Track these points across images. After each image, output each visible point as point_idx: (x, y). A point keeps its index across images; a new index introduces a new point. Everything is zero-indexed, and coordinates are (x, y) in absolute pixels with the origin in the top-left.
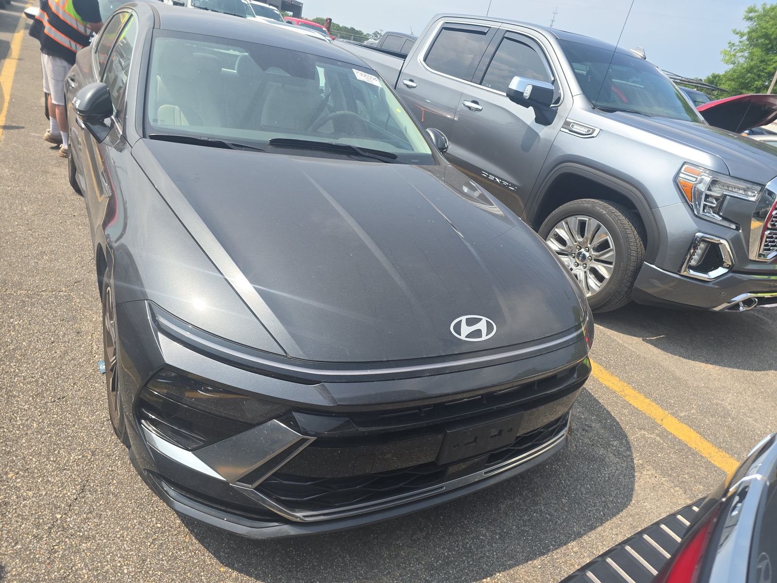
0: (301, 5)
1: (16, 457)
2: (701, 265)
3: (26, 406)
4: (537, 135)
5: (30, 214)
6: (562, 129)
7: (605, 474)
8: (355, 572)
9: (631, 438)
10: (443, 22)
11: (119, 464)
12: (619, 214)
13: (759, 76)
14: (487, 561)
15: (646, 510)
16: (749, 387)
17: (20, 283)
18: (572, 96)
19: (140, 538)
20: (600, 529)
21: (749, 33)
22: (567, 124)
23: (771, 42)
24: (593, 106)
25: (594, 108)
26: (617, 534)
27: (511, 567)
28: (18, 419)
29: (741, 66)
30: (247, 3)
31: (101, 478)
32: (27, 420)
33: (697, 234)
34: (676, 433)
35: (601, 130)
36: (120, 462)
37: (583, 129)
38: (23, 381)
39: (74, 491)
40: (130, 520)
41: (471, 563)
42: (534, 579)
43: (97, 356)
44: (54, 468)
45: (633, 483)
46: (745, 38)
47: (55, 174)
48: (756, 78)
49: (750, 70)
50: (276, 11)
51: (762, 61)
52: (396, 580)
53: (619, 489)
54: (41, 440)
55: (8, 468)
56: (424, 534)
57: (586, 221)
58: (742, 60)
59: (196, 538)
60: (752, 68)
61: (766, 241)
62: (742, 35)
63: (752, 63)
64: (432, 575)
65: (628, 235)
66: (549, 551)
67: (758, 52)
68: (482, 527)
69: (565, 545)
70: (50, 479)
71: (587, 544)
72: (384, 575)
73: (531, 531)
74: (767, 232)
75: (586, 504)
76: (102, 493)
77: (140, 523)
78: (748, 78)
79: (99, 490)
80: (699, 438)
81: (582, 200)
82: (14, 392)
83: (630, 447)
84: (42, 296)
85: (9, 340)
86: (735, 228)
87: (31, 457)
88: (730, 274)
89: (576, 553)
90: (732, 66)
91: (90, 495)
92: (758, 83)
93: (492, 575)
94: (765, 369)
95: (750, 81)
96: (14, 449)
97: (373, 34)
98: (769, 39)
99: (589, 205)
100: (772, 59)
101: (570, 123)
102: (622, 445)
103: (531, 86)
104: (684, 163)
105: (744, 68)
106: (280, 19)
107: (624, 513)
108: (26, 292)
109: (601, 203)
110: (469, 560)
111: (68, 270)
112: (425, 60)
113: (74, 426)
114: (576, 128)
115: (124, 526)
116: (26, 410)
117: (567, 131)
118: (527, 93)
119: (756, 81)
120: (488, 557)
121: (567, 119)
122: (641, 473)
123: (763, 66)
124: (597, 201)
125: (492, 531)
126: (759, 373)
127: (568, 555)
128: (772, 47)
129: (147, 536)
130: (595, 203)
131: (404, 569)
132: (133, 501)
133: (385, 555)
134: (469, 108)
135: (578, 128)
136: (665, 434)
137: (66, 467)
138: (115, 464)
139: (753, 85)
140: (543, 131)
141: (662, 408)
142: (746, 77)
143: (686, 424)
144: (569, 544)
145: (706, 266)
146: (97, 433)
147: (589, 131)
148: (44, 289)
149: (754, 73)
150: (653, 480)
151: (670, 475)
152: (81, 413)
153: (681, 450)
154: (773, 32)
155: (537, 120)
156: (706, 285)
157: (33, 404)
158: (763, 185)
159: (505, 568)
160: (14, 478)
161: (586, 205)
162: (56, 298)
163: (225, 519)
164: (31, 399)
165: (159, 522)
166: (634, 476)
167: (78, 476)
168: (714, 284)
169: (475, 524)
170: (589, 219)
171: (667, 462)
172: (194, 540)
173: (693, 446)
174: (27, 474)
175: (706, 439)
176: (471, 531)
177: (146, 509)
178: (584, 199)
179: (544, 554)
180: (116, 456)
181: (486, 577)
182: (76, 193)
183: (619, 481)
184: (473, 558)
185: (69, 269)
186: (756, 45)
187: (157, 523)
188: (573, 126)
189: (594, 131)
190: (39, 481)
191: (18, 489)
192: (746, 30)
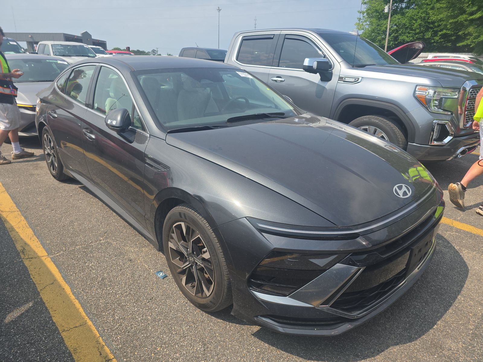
0: (105, 43)
1: (154, 338)
2: (439, 137)
3: (136, 309)
4: (324, 88)
5: (44, 201)
6: (339, 82)
7: (448, 258)
8: (372, 343)
9: (445, 237)
10: (242, 36)
11: (212, 325)
12: (386, 120)
13: (379, 33)
14: (428, 317)
15: (477, 270)
16: (477, 197)
17: (74, 242)
18: (339, 63)
19: (254, 360)
20: (465, 286)
21: (367, 11)
22: (341, 79)
23: (380, 14)
24: (352, 66)
25: (353, 67)
26: (474, 286)
27: (441, 317)
28: (137, 317)
29: (368, 30)
30: (88, 47)
31: (208, 335)
32: (142, 316)
33: (434, 122)
34: (463, 229)
35: (362, 77)
36: (211, 323)
37: (351, 79)
38: (122, 296)
39: (200, 346)
40: (242, 352)
41: (422, 321)
42: (455, 319)
43: (151, 270)
44: (179, 337)
45: (462, 259)
46: (365, 14)
47: (38, 175)
48: (378, 35)
49: (373, 31)
50: (101, 49)
51: (378, 25)
52: (395, 340)
53: (459, 264)
54: (160, 324)
55: (154, 345)
56: (390, 313)
57: (367, 128)
58: (367, 27)
59: (282, 350)
60: (374, 30)
61: (466, 118)
62: (363, 13)
63: (373, 27)
64: (409, 333)
65: (395, 131)
66: (451, 303)
67: (374, 20)
68: (414, 302)
69: (456, 298)
70: (182, 344)
71: (465, 295)
72: (387, 340)
73: (437, 297)
74: (466, 112)
75: (451, 276)
76: (216, 343)
77: (248, 352)
78: (373, 36)
79: (213, 341)
80: (474, 228)
81: (361, 117)
82: (123, 303)
83: (448, 242)
84: (92, 246)
85: (95, 276)
86: (450, 114)
87: (162, 336)
88: (454, 139)
89: (464, 300)
90: (363, 31)
91: (210, 346)
92: (379, 38)
93: (436, 324)
94: (477, 186)
95: (375, 37)
96: (149, 334)
97: (152, 51)
98: (379, 12)
99: (367, 119)
100: (383, 23)
101: (343, 77)
102: (444, 241)
103: (316, 62)
104: (417, 86)
105: (369, 31)
106: (105, 53)
107: (469, 275)
108: (81, 246)
109: (374, 117)
110: (420, 320)
111: (95, 228)
112: (237, 60)
113: (171, 311)
114: (347, 79)
115: (241, 356)
116: (138, 311)
117: (342, 82)
118: (315, 66)
119: (377, 36)
120: (427, 315)
121: (340, 76)
122: (463, 253)
123: (379, 27)
124: (371, 116)
125: (420, 302)
126: (477, 188)
127: (461, 303)
128: (381, 17)
129: (257, 358)
130: (370, 117)
131: (394, 334)
132: (235, 342)
133: (380, 330)
134: (276, 81)
135: (348, 79)
136: (458, 231)
137: (185, 335)
138: (209, 325)
139: (377, 39)
140: (328, 85)
141: (448, 218)
142: (372, 36)
143: (464, 223)
144: (458, 297)
145: (441, 138)
146: (186, 311)
147: (355, 80)
148: (90, 242)
149: (376, 33)
150: (470, 255)
151: (476, 250)
152: (169, 303)
153: (471, 236)
154: (379, 8)
155: (322, 80)
156: (444, 147)
157: (138, 307)
158: (460, 89)
159: (440, 318)
160: (161, 349)
161: (365, 120)
162: (101, 244)
163: (316, 329)
164: (135, 304)
165: (257, 348)
166: (461, 256)
167: (195, 337)
168: (447, 146)
169: (409, 301)
170: (369, 127)
171: (470, 244)
172: (282, 352)
173: (475, 233)
174: (167, 345)
175: (478, 228)
176: (410, 305)
177: (245, 344)
178: (363, 117)
179: (450, 306)
180: (207, 321)
181: (434, 326)
182: (60, 182)
183: (456, 260)
184: (421, 318)
185: (95, 226)
186: (372, 17)
187: (257, 349)
188: (345, 79)
189: (358, 79)
190: (177, 347)
191: (169, 355)
192: (365, 10)
